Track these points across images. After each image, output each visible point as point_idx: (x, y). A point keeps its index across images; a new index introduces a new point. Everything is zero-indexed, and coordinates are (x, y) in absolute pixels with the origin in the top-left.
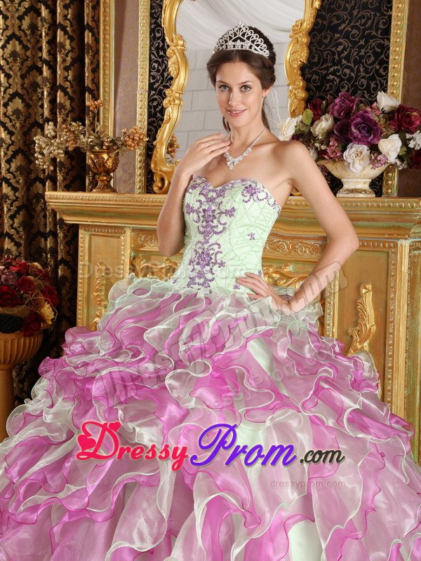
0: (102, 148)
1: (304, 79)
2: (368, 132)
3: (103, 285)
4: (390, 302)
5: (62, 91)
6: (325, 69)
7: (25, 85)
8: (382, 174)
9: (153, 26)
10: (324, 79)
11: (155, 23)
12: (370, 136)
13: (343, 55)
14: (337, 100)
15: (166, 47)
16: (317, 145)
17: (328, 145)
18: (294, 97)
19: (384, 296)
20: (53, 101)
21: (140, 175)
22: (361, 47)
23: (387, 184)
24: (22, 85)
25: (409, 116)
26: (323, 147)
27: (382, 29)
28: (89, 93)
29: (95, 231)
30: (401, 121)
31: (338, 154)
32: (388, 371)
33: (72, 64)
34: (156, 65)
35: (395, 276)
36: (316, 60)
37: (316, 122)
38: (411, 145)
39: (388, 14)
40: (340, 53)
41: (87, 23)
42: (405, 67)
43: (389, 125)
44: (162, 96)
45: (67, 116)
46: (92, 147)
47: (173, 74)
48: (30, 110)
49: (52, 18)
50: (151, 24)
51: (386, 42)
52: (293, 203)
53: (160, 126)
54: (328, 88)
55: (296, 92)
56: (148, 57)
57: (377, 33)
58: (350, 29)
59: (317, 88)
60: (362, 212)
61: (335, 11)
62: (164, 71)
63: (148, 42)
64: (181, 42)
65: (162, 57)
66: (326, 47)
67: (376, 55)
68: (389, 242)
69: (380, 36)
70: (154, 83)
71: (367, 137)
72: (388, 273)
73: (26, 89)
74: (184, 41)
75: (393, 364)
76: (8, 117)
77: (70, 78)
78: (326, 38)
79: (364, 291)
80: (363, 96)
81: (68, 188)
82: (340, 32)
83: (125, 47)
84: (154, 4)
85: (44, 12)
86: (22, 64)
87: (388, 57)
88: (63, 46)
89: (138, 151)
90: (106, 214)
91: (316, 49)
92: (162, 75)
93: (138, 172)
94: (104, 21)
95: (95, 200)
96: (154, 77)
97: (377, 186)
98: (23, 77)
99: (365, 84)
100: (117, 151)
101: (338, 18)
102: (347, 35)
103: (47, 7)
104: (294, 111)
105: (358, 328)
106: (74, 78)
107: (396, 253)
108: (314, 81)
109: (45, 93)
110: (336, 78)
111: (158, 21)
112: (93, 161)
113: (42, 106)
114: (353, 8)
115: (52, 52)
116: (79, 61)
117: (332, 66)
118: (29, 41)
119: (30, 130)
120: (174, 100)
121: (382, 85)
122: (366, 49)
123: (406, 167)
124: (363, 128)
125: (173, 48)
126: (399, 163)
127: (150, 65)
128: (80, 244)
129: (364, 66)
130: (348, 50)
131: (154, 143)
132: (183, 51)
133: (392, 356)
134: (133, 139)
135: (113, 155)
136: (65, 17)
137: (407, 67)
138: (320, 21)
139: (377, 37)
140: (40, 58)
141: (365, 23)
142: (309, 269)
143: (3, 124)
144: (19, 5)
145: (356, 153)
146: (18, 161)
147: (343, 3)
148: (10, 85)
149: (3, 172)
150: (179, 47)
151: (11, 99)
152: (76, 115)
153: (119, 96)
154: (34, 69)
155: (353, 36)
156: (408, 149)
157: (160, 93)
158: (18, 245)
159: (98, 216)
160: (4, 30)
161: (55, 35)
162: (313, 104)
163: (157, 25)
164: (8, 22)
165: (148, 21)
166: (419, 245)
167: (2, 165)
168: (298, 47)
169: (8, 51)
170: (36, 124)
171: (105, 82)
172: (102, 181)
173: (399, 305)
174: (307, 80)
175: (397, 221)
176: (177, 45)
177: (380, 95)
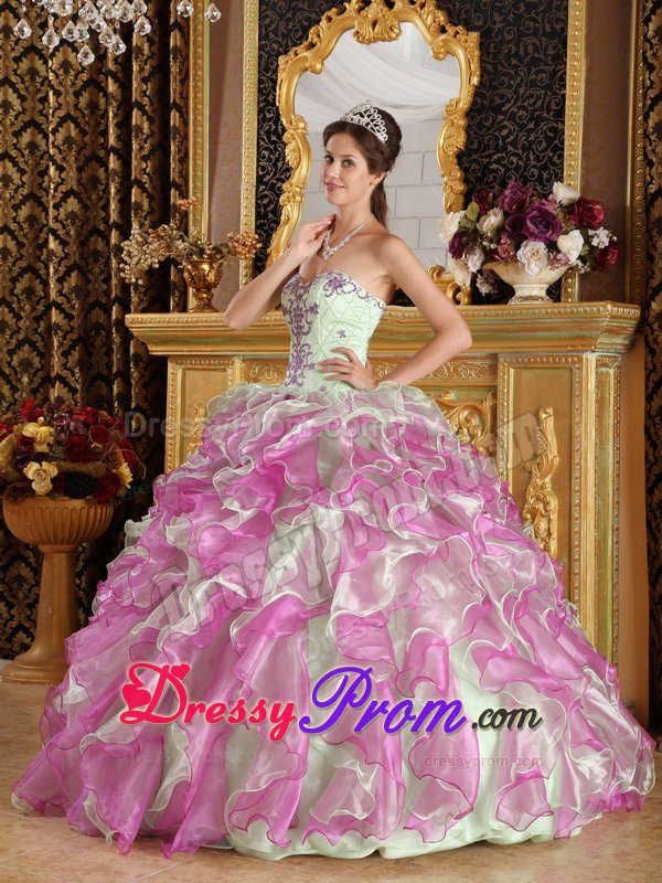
0: (202, 257)
1: (461, 169)
2: (547, 227)
4: (575, 427)
5: (139, 187)
6: (487, 157)
7: (82, 181)
8: (560, 280)
9: (261, 105)
10: (485, 168)
11: (265, 100)
12: (548, 231)
13: (509, 140)
14: (507, 192)
15: (280, 130)
16: (485, 243)
17: (498, 243)
18: (450, 190)
19: (567, 421)
20: (124, 200)
22: (531, 131)
23: (567, 292)
24: (79, 181)
25: (591, 210)
26: (493, 246)
27: (554, 110)
28: (176, 189)
29: (191, 363)
30: (581, 215)
31: (511, 254)
32: (575, 510)
33: (152, 152)
34: (267, 154)
35: (580, 395)
36: (475, 146)
37: (483, 218)
38: (595, 243)
39: (562, 92)
40: (504, 138)
41: (174, 101)
42: (583, 154)
43: (568, 219)
44: (274, 191)
46: (189, 256)
47: (292, 163)
48: (88, 213)
49: (122, 94)
50: (259, 102)
51: (560, 126)
53: (273, 230)
54: (491, 179)
55: (452, 184)
56: (255, 143)
57: (548, 114)
58: (516, 110)
59: (477, 179)
60: (540, 321)
61: (497, 88)
62: (277, 160)
63: (256, 125)
64: (301, 125)
65: (274, 143)
66: (488, 130)
67: (549, 140)
68: (571, 356)
69: (552, 118)
70: (264, 176)
71: (545, 233)
72: (571, 392)
73: (83, 185)
74: (306, 123)
76: (60, 222)
77: (148, 170)
78: (487, 120)
79: (544, 416)
80: (535, 189)
81: (144, 311)
82: (505, 113)
83: (224, 132)
84: (263, 78)
85: (112, 87)
86: (79, 152)
87: (562, 143)
88: (139, 129)
89: (243, 263)
90: (210, 340)
91: (475, 133)
92: (275, 165)
94: (195, 98)
95: (197, 322)
96: (263, 169)
97: (555, 291)
98: (80, 170)
99: (536, 174)
100: (221, 261)
101: (501, 96)
102: (512, 117)
103: (116, 80)
104: (450, 206)
105: (538, 461)
106: (154, 170)
107: (580, 369)
108: (474, 171)
109: (113, 190)
110: (500, 168)
111: (270, 98)
112: (190, 274)
113: (106, 207)
114: (519, 86)
115: (123, 137)
116: (161, 150)
117: (495, 154)
118: (87, 123)
119: (87, 238)
120: (294, 196)
121: (556, 175)
122: (536, 133)
123: (588, 270)
124: (540, 223)
125: (292, 131)
126: (580, 264)
127: (259, 153)
128: (169, 382)
129: (534, 154)
130: (515, 134)
131: (268, 250)
132: (304, 135)
133: (579, 491)
134: (244, 244)
135: (215, 266)
136: (144, 92)
137: (586, 154)
138: (479, 101)
139: (549, 120)
140: (102, 145)
141: (534, 103)
142: (475, 395)
143: (53, 232)
144: (76, 77)
145: (532, 253)
146: (73, 279)
147: (506, 79)
148: (63, 180)
149: (53, 295)
150: (300, 131)
151: (64, 199)
152: (156, 217)
153: (216, 192)
154: (92, 158)
155: (520, 117)
156: (592, 247)
157: (272, 187)
158: (73, 391)
159: (196, 344)
160: (55, 110)
161: (128, 116)
162: (478, 197)
163: (268, 103)
164: (61, 100)
165: (256, 98)
166: (607, 361)
167: (52, 286)
168: (453, 130)
169: (60, 136)
170: (96, 231)
171: (195, 176)
172: (202, 299)
173: (586, 432)
174: (465, 170)
175: (582, 329)
176: (296, 129)
177: (557, 186)
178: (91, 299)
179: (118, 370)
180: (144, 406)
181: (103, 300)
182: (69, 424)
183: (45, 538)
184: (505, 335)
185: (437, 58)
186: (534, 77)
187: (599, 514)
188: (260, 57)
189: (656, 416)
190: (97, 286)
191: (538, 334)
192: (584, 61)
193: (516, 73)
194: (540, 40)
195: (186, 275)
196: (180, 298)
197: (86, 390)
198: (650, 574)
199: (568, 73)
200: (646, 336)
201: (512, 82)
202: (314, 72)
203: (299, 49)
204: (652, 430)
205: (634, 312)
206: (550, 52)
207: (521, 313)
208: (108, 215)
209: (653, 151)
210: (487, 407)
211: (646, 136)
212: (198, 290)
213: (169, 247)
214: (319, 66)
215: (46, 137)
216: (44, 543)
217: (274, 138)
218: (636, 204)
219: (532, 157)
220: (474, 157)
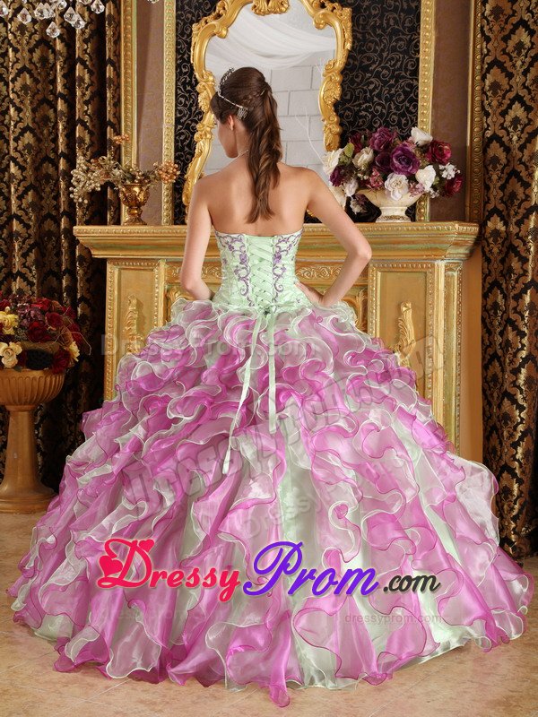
0: (133, 182)
1: (337, 115)
2: (407, 163)
3: (135, 319)
4: (429, 318)
5: (82, 125)
6: (357, 106)
7: (36, 119)
8: (415, 204)
9: (179, 62)
10: (356, 115)
11: (180, 59)
12: (410, 166)
13: (375, 93)
14: (376, 135)
15: (194, 82)
16: (359, 175)
17: (370, 175)
18: (329, 131)
19: (422, 313)
20: (70, 135)
21: (167, 209)
22: (392, 86)
23: (420, 212)
24: (33, 119)
25: (441, 149)
26: (365, 177)
27: (410, 70)
28: (111, 127)
29: (125, 264)
30: (433, 152)
31: (381, 184)
32: (428, 381)
33: (92, 98)
34: (183, 100)
35: (432, 294)
36: (348, 97)
37: (357, 155)
38: (444, 176)
39: (417, 56)
40: (371, 91)
41: (109, 58)
42: (433, 105)
43: (425, 157)
44: (189, 130)
45: (87, 151)
46: (123, 181)
47: (204, 108)
48: (41, 145)
49: (68, 52)
50: (177, 60)
51: (415, 83)
53: (190, 160)
54: (361, 123)
55: (331, 127)
56: (174, 92)
57: (406, 73)
58: (380, 70)
59: (350, 123)
60: (403, 236)
61: (366, 52)
62: (191, 105)
63: (174, 77)
64: (211, 78)
65: (189, 92)
66: (358, 85)
67: (406, 94)
68: (426, 263)
69: (409, 77)
70: (181, 118)
71: (407, 168)
72: (426, 290)
73: (37, 123)
74: (214, 77)
76: (19, 152)
77: (89, 112)
78: (357, 76)
79: (404, 309)
80: (396, 132)
81: (88, 223)
82: (372, 72)
83: (148, 83)
84: (180, 40)
85: (59, 46)
86: (33, 97)
87: (417, 96)
88: (82, 79)
90: (141, 247)
91: (348, 87)
92: (190, 109)
93: (165, 206)
94: (126, 55)
95: (130, 233)
96: (180, 112)
97: (412, 212)
98: (34, 111)
99: (396, 120)
100: (148, 185)
101: (369, 59)
102: (377, 75)
103: (63, 41)
104: (329, 144)
105: (400, 343)
106: (94, 112)
107: (432, 273)
108: (347, 116)
109: (61, 127)
110: (368, 114)
111: (186, 56)
112: (124, 195)
113: (55, 140)
114: (383, 50)
115: (69, 85)
116: (99, 96)
117: (364, 103)
118: (39, 74)
119: (41, 164)
120: (206, 135)
121: (412, 121)
122: (396, 88)
123: (438, 195)
124: (403, 160)
125: (204, 83)
126: (432, 191)
127: (177, 99)
128: (108, 279)
129: (395, 104)
130: (379, 88)
131: (186, 176)
132: (213, 87)
133: (432, 367)
134: (167, 172)
135: (144, 189)
136: (85, 51)
137: (435, 106)
138: (351, 62)
139: (406, 78)
140: (51, 91)
141: (395, 65)
143: (14, 159)
144: (30, 38)
145: (396, 182)
146: (30, 197)
147: (373, 46)
148: (21, 119)
149: (14, 209)
150: (210, 83)
151: (22, 134)
152: (96, 149)
153: (142, 130)
154: (44, 102)
155: (383, 76)
156: (441, 179)
157: (187, 127)
158: (31, 284)
159: (131, 250)
160: (14, 63)
161: (73, 69)
162: (354, 139)
163: (184, 61)
164: (19, 55)
165: (174, 57)
166: (453, 266)
167: (13, 202)
168: (331, 85)
169: (18, 84)
170: (47, 159)
171: (126, 116)
172: (133, 214)
173: (437, 322)
174: (340, 116)
175: (435, 243)
176: (207, 81)
177: (414, 130)
178: (44, 212)
179: (66, 269)
180: (88, 296)
181: (54, 213)
182: (30, 312)
183: (12, 401)
185: (318, 28)
186: (394, 44)
187: (446, 385)
188: (177, 24)
189: (491, 310)
190: (48, 202)
191: (401, 246)
192: (433, 32)
193: (381, 41)
194: (399, 16)
195: (121, 195)
196: (115, 212)
197: (41, 283)
198: (485, 430)
199: (421, 41)
200: (483, 248)
201: (377, 48)
202: (220, 37)
203: (209, 18)
204: (488, 321)
205: (474, 229)
206: (407, 24)
207: (388, 230)
208: (57, 147)
209: (489, 104)
210: (359, 301)
211: (484, 92)
212: (131, 207)
213: (107, 174)
214: (224, 32)
215: (7, 84)
216: (10, 404)
217: (188, 88)
218: (475, 145)
219: (393, 107)
220: (347, 105)
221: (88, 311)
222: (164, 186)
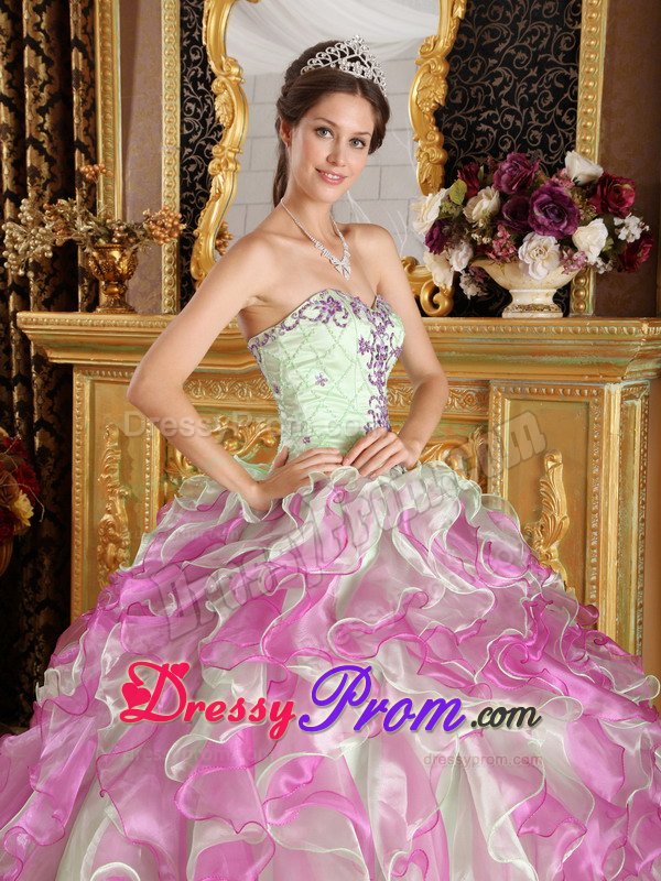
0: (110, 242)
1: (440, 130)
3: (116, 461)
4: (591, 481)
5: (35, 148)
6: (473, 114)
8: (570, 283)
9: (185, 43)
10: (472, 127)
11: (189, 37)
12: (562, 222)
13: (504, 92)
14: (505, 166)
15: (208, 77)
16: (475, 236)
17: (493, 235)
18: (425, 158)
19: (581, 473)
20: (18, 163)
21: (169, 284)
22: (531, 81)
23: (578, 296)
25: (618, 191)
26: (485, 240)
27: (564, 52)
28: (81, 151)
29: (101, 375)
30: (603, 197)
31: (511, 251)
32: (591, 588)
33: (50, 103)
34: (193, 107)
35: (600, 440)
36: (458, 100)
37: (471, 201)
38: (622, 236)
39: (576, 27)
40: (497, 90)
41: (76, 37)
42: (603, 112)
43: (588, 204)
44: (203, 157)
45: (45, 189)
46: (94, 240)
47: (224, 121)
49: (13, 28)
50: (182, 40)
51: (572, 73)
52: (438, 328)
53: (202, 205)
54: (479, 144)
55: (429, 151)
56: (178, 92)
57: (557, 58)
58: (513, 51)
59: (461, 143)
60: (549, 342)
61: (489, 22)
62: (206, 115)
63: (178, 69)
64: (235, 70)
65: (201, 93)
66: (474, 80)
67: (557, 93)
68: (590, 388)
69: (562, 63)
70: (190, 136)
71: (558, 225)
72: (589, 433)
74: (240, 68)
75: (598, 577)
77: (46, 126)
78: (474, 64)
79: (550, 464)
80: (538, 159)
81: (48, 305)
82: (498, 56)
83: (139, 77)
84: (187, 8)
87: (575, 97)
88: (34, 73)
90: (122, 348)
91: (459, 83)
92: (203, 122)
93: (166, 279)
94: (103, 33)
95: (104, 326)
96: (189, 126)
97: (563, 298)
99: (539, 138)
100: (135, 247)
101: (494, 33)
102: (508, 61)
104: (426, 180)
105: (541, 522)
106: (55, 126)
107: (600, 405)
108: (456, 133)
109: (5, 151)
110: (491, 129)
111: (196, 35)
112: (96, 262)
114: (518, 18)
115: (14, 83)
116: (62, 100)
117: (485, 110)
120: (227, 164)
121: (566, 140)
122: (541, 83)
123: (610, 269)
125: (223, 79)
126: (600, 263)
127: (183, 105)
128: (76, 396)
129: (537, 111)
130: (511, 84)
131: (195, 232)
132: (238, 83)
133: (596, 565)
134: (163, 226)
135: (128, 253)
136: (38, 25)
137: (607, 114)
138: (465, 39)
139: (556, 65)
141: (538, 43)
142: (458, 430)
145: (538, 249)
147: (501, 11)
150: (233, 78)
152: (59, 186)
153: (130, 155)
155: (518, 62)
156: (618, 241)
157: (200, 150)
161: (19, 58)
162: (466, 172)
163: (193, 41)
165: (178, 35)
166: (634, 391)
168: (430, 79)
171: (105, 134)
172: (112, 294)
173: (607, 486)
174: (445, 132)
175: (605, 356)
176: (228, 75)
177: (570, 157)
179: (19, 374)
180: (50, 419)
184: (499, 357)
186: (537, 6)
187: (622, 591)
191: (544, 359)
195: (91, 263)
196: (90, 287)
201: (508, 14)
207: (523, 331)
210: (473, 447)
212: (107, 283)
213: (68, 229)
217: (201, 87)
219: (533, 115)
220: (457, 114)
221: (50, 443)
222: (165, 247)
